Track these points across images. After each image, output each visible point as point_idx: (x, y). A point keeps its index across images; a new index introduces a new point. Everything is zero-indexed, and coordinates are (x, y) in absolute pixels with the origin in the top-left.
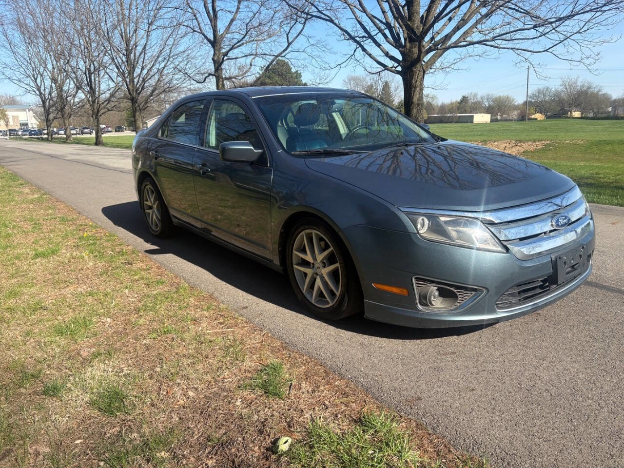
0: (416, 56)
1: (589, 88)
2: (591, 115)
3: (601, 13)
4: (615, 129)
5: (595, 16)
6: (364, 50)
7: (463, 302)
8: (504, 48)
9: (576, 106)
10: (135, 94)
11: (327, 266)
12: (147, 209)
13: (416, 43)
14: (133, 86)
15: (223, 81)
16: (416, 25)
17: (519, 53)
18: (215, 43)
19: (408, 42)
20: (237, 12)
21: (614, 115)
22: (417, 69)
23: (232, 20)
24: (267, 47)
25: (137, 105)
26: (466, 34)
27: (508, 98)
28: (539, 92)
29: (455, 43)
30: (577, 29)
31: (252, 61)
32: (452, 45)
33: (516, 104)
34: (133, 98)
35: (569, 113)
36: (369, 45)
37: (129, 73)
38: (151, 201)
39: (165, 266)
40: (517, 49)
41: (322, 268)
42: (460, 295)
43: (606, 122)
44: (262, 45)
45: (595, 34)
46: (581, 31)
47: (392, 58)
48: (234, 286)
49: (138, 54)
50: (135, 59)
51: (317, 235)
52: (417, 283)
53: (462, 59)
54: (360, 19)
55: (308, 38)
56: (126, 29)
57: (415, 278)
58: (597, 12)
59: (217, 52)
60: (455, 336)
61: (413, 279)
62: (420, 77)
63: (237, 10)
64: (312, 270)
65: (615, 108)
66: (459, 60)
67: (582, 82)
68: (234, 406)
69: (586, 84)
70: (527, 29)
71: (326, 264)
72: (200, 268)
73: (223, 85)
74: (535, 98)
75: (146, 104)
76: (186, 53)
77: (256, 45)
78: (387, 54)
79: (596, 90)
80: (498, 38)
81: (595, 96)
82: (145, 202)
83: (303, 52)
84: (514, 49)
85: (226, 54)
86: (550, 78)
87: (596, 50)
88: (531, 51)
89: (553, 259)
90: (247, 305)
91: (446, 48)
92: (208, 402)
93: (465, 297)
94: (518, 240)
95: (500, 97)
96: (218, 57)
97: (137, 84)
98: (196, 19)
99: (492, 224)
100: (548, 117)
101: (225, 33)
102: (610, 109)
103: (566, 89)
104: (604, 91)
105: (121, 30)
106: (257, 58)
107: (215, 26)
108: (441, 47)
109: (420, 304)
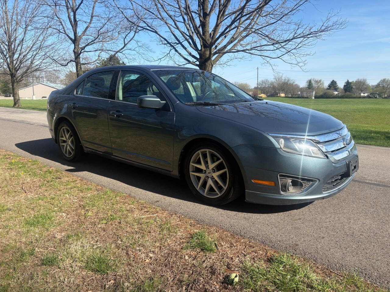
0: (208, 56)
1: (288, 81)
2: (290, 96)
3: (307, 38)
4: (305, 103)
5: (303, 41)
6: (176, 51)
7: (306, 188)
8: (256, 55)
9: (282, 91)
10: (14, 71)
11: (216, 171)
12: (61, 143)
13: (208, 49)
14: (12, 66)
15: (81, 66)
16: (207, 38)
17: (264, 58)
18: (75, 41)
19: (203, 47)
20: (90, 23)
21: (301, 96)
22: (208, 63)
23: (87, 28)
24: (108, 46)
25: (15, 78)
26: (235, 45)
27: (246, 84)
28: (263, 82)
29: (230, 50)
30: (293, 47)
31: (99, 54)
32: (228, 51)
33: (250, 88)
34: (12, 74)
35: (279, 94)
36: (179, 48)
37: (10, 57)
38: (66, 137)
39: (86, 179)
40: (263, 56)
41: (212, 172)
42: (304, 184)
43: (300, 99)
44: (105, 44)
45: (303, 50)
46: (297, 48)
47: (194, 57)
48: (143, 189)
49: (17, 45)
50: (14, 48)
51: (210, 152)
52: (280, 178)
53: (231, 59)
54: (173, 33)
55: (137, 42)
56: (9, 29)
57: (279, 175)
58: (305, 37)
59: (77, 47)
60: (295, 210)
61: (278, 176)
62: (210, 69)
63: (90, 21)
64: (205, 174)
65: (302, 92)
66: (230, 60)
67: (285, 77)
68: (186, 260)
69: (287, 79)
70: (269, 45)
71: (216, 170)
72: (111, 179)
73: (81, 68)
74: (261, 85)
75: (22, 78)
76: (52, 46)
77: (101, 44)
78: (190, 54)
79: (292, 82)
80: (253, 49)
81: (291, 85)
82: (60, 138)
83: (134, 50)
84: (261, 55)
85: (83, 48)
86: (280, 73)
87: (304, 59)
88: (270, 57)
89: (347, 163)
90: (158, 200)
91: (224, 53)
92: (166, 259)
93: (307, 185)
94: (331, 152)
95: (242, 84)
96: (78, 50)
97: (15, 65)
98: (62, 25)
99: (319, 143)
100: (268, 96)
101: (82, 35)
102: (299, 93)
103: (277, 81)
104: (296, 83)
105: (5, 29)
106: (103, 53)
107: (75, 30)
108: (221, 52)
109: (282, 191)
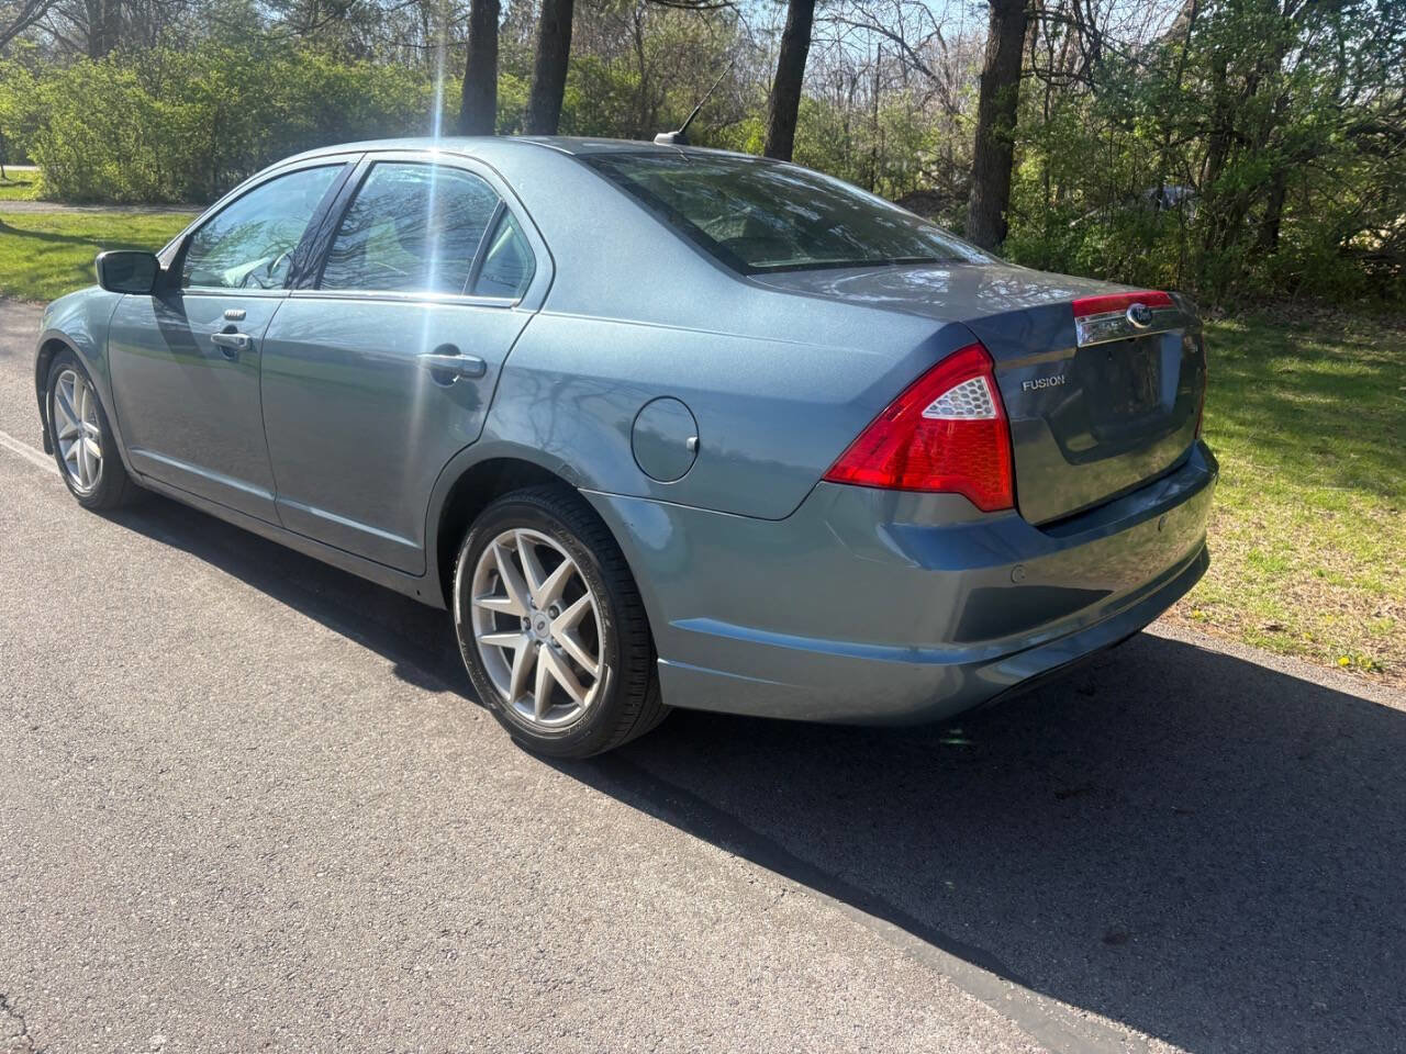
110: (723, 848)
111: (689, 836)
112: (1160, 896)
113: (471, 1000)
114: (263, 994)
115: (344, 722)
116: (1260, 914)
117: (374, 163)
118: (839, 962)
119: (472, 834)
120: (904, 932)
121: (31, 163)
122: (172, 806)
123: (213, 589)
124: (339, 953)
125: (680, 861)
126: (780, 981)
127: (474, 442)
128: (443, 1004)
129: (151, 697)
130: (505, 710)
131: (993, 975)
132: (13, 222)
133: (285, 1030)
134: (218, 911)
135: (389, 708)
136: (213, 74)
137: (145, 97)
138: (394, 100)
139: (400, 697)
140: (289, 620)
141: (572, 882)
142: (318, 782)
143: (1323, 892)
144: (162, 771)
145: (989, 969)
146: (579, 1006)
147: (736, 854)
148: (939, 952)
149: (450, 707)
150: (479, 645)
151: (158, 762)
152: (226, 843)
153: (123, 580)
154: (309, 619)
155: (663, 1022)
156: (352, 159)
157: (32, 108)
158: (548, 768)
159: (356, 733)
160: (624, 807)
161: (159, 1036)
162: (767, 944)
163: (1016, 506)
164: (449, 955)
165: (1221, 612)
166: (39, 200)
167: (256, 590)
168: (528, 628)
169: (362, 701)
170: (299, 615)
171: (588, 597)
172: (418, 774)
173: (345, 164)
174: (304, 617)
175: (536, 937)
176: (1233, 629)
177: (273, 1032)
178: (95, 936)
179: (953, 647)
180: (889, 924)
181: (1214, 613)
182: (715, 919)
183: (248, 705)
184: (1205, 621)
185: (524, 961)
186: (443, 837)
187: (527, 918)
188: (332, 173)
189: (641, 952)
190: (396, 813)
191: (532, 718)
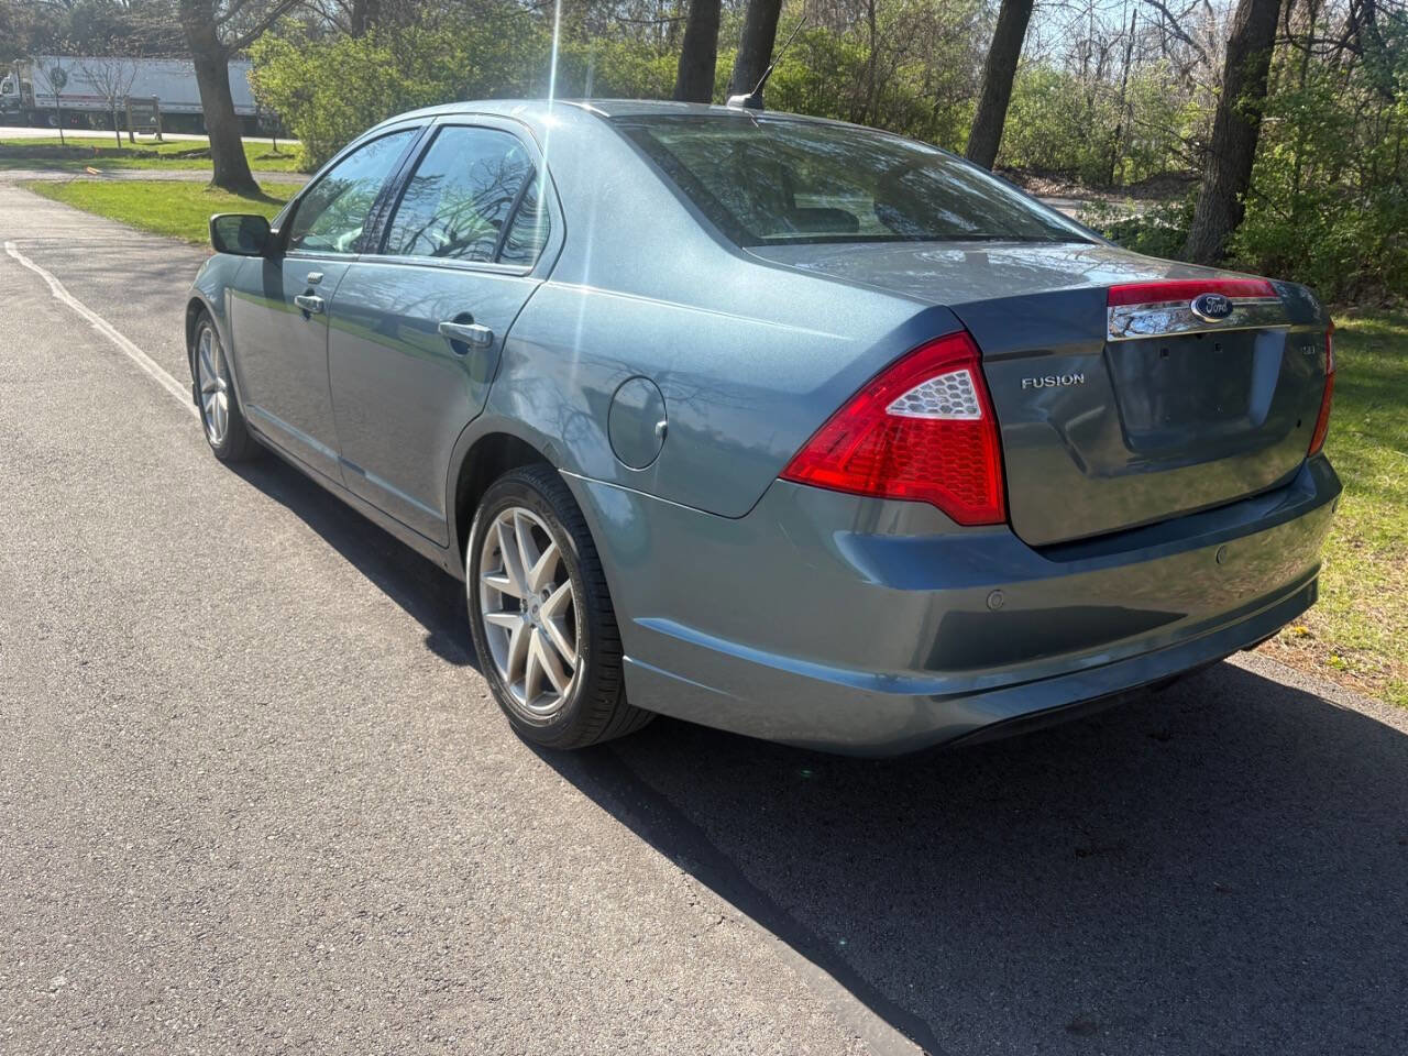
110: (677, 864)
111: (647, 845)
112: (1157, 986)
113: (358, 988)
114: (168, 950)
115: (358, 686)
116: (1276, 1025)
117: (441, 127)
118: (751, 1006)
119: (430, 816)
120: (836, 984)
121: (295, 137)
122: (169, 752)
123: (294, 544)
124: (254, 920)
125: (626, 871)
126: (679, 1017)
127: (478, 416)
128: (329, 988)
129: (196, 643)
130: (502, 692)
131: (919, 1048)
132: (271, 192)
133: (173, 991)
134: (164, 861)
135: (406, 677)
136: (458, 54)
137: (395, 75)
138: (622, 76)
139: (421, 667)
140: (350, 580)
141: (509, 878)
142: (309, 743)
143: (1368, 1008)
144: (175, 716)
145: (915, 1041)
146: (461, 1011)
147: (687, 871)
148: (867, 1011)
149: (464, 682)
150: (485, 623)
151: (175, 707)
152: (201, 795)
153: (219, 530)
154: (368, 581)
155: (537, 1043)
156: (424, 123)
157: (299, 84)
158: (533, 757)
159: (364, 700)
160: (592, 805)
161: (62, 978)
162: (680, 974)
163: (1008, 522)
164: (356, 938)
165: (1369, 661)
166: (300, 172)
167: (332, 549)
168: (526, 610)
169: (383, 667)
170: (361, 576)
171: (568, 584)
172: (405, 747)
173: (417, 128)
174: (366, 578)
175: (446, 932)
176: (1375, 682)
177: (161, 991)
178: (48, 870)
179: (923, 676)
180: (823, 971)
181: (1359, 661)
182: (637, 939)
183: (277, 661)
184: (1344, 669)
185: (426, 954)
186: (401, 814)
187: (447, 910)
188: (406, 138)
189: (546, 964)
190: (368, 784)
191: (523, 702)
